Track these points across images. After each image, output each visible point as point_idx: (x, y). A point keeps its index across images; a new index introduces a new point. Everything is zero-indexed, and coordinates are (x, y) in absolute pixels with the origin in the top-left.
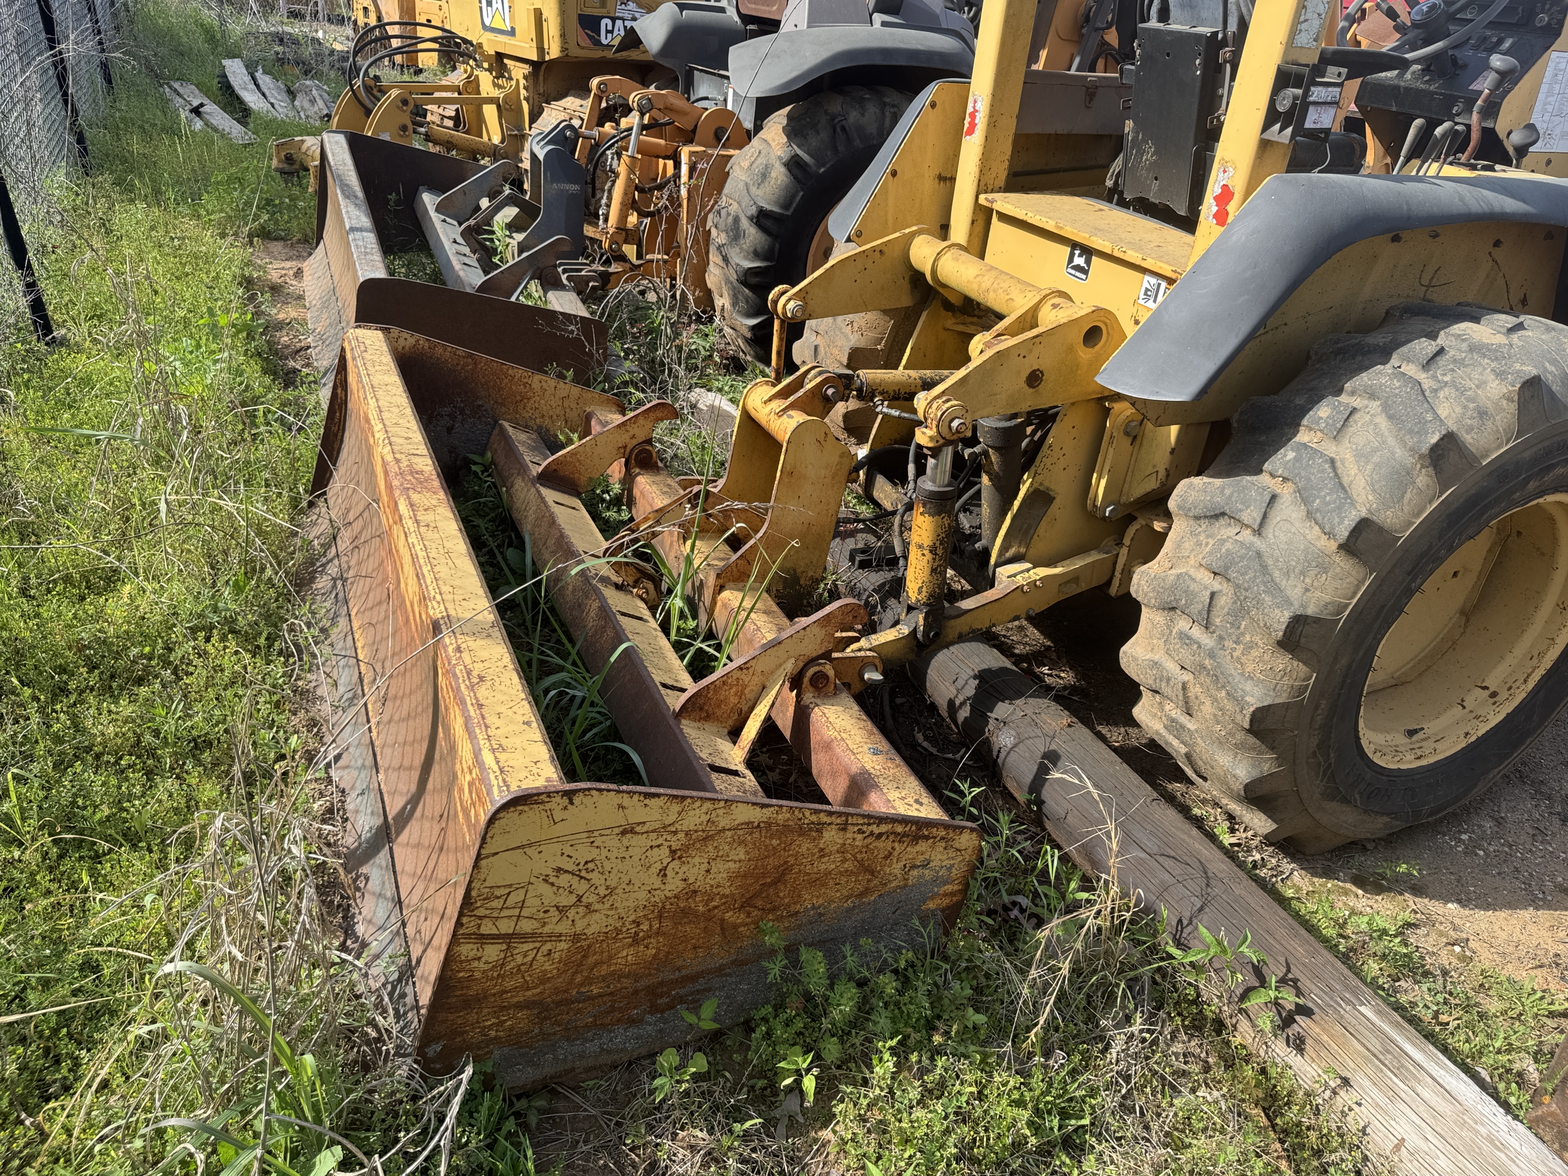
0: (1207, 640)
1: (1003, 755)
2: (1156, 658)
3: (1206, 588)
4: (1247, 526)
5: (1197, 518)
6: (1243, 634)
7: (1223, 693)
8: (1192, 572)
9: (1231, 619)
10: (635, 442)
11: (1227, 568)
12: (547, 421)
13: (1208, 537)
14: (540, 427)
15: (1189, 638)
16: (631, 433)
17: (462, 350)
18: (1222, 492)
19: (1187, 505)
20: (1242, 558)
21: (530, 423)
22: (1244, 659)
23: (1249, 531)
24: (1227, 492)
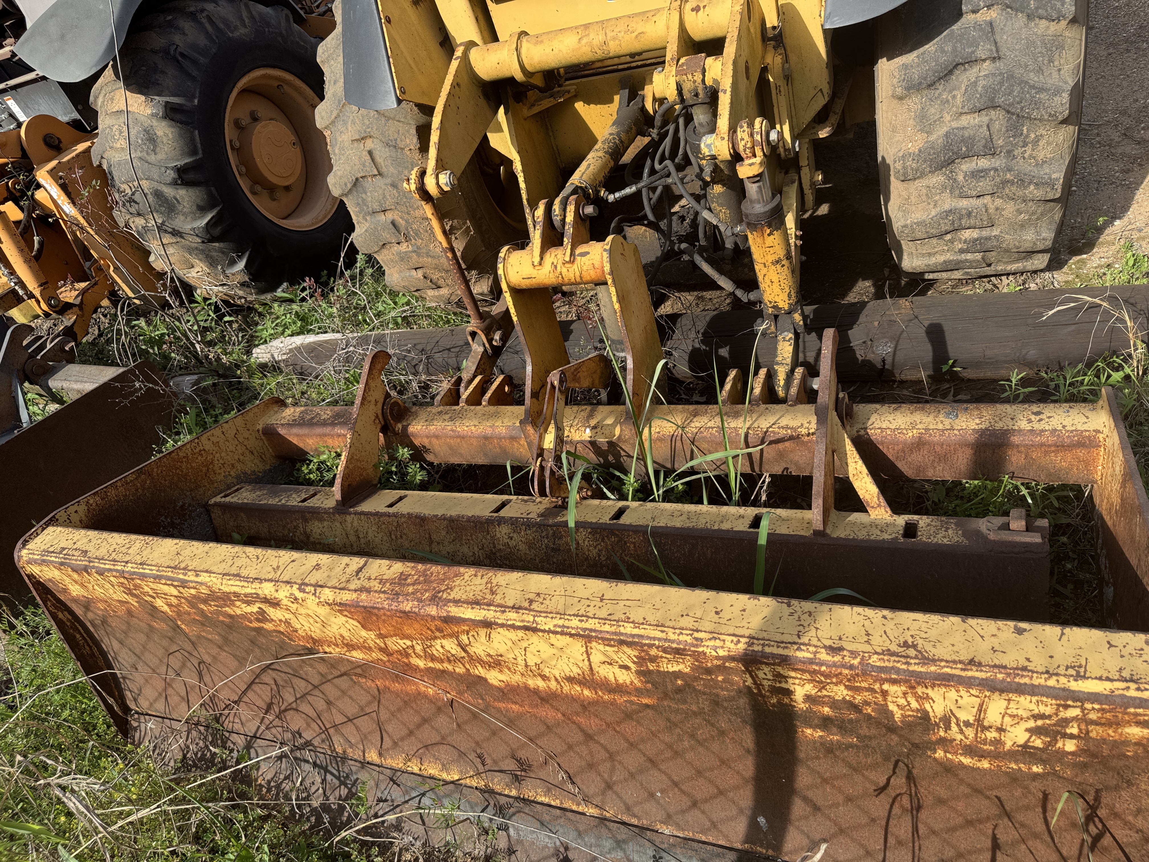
0: (997, 162)
1: (889, 360)
2: (947, 207)
3: (980, 126)
4: (984, 60)
5: (929, 86)
6: (1027, 136)
7: (1032, 187)
8: (954, 124)
9: (1011, 133)
10: (380, 405)
11: (992, 100)
12: (239, 466)
13: (950, 92)
14: (238, 477)
15: (982, 171)
16: (373, 402)
17: (129, 474)
18: (943, 51)
19: (916, 82)
20: (1001, 83)
21: (229, 480)
22: (1034, 153)
23: (988, 63)
24: (949, 48)
